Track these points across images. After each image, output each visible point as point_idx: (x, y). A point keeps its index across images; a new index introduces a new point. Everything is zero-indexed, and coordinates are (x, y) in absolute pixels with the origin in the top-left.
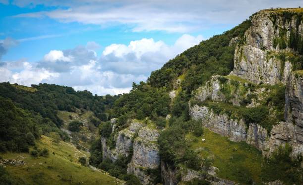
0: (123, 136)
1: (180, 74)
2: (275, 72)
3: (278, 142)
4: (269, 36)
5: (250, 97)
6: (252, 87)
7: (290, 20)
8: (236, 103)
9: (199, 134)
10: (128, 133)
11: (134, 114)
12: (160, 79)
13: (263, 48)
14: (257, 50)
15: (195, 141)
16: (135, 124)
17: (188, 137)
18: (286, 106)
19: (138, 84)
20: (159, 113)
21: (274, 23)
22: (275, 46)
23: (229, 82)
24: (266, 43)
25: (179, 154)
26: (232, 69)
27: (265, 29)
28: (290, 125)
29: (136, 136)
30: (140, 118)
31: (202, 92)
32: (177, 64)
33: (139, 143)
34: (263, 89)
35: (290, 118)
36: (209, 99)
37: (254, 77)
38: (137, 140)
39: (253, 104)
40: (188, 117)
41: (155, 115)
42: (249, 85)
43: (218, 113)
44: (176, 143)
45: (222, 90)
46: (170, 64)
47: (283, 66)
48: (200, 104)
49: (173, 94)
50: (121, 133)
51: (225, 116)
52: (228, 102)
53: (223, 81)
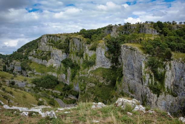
0: (11, 64)
1: (25, 49)
2: (48, 48)
3: (50, 64)
4: (46, 40)
5: (43, 54)
6: (43, 52)
7: (51, 36)
8: (39, 55)
9: (31, 63)
10: (13, 63)
11: (14, 59)
12: (20, 50)
13: (45, 43)
14: (44, 43)
15: (30, 64)
16: (14, 61)
17: (28, 64)
18: (51, 56)
19: (14, 52)
20: (20, 58)
21: (47, 37)
22: (48, 42)
23: (37, 51)
24: (46, 42)
25: (26, 67)
26: (38, 48)
27: (45, 39)
28: (52, 60)
29: (15, 64)
30: (16, 60)
31: (31, 53)
32: (25, 47)
33: (16, 65)
34: (46, 52)
35: (52, 58)
36: (33, 55)
37: (43, 49)
38: (15, 65)
39: (44, 56)
40: (28, 59)
41: (19, 59)
42: (42, 51)
43: (35, 58)
44: (25, 65)
45: (36, 52)
46: (22, 47)
47: (50, 47)
48: (31, 56)
49: (24, 54)
50: (11, 63)
51: (37, 58)
52: (37, 55)
53: (36, 51)
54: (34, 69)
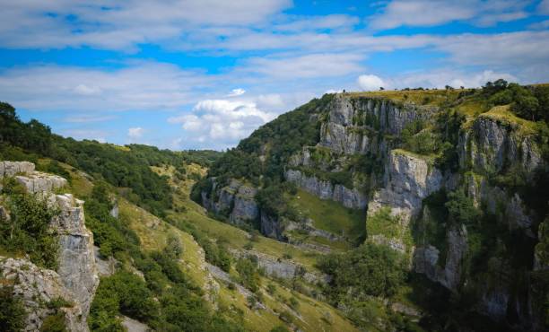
0: (225, 192)
1: (266, 142)
2: (354, 144)
3: (379, 205)
4: (349, 115)
5: (334, 164)
6: (336, 156)
7: (366, 103)
8: (323, 168)
9: (294, 193)
10: (230, 190)
11: (233, 175)
12: (249, 146)
13: (345, 125)
14: (339, 126)
15: (292, 199)
16: (235, 183)
17: (286, 195)
19: (231, 149)
20: (255, 174)
21: (353, 105)
22: (354, 124)
23: (317, 152)
24: (346, 121)
25: (281, 209)
26: (318, 140)
27: (346, 110)
29: (237, 192)
30: (237, 178)
31: (296, 160)
33: (240, 198)
34: (345, 158)
36: (301, 165)
37: (337, 148)
38: (238, 195)
39: (338, 170)
40: (283, 180)
41: (251, 176)
42: (334, 154)
43: (310, 176)
44: (276, 200)
45: (312, 158)
46: (255, 134)
47: (361, 139)
48: (294, 169)
49: (262, 158)
50: (223, 189)
51: (315, 179)
52: (316, 167)
53: (312, 151)
54: (306, 218)
